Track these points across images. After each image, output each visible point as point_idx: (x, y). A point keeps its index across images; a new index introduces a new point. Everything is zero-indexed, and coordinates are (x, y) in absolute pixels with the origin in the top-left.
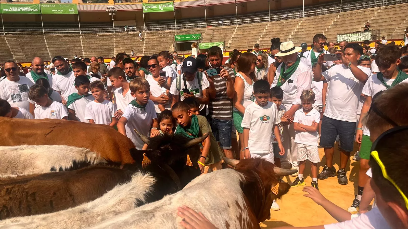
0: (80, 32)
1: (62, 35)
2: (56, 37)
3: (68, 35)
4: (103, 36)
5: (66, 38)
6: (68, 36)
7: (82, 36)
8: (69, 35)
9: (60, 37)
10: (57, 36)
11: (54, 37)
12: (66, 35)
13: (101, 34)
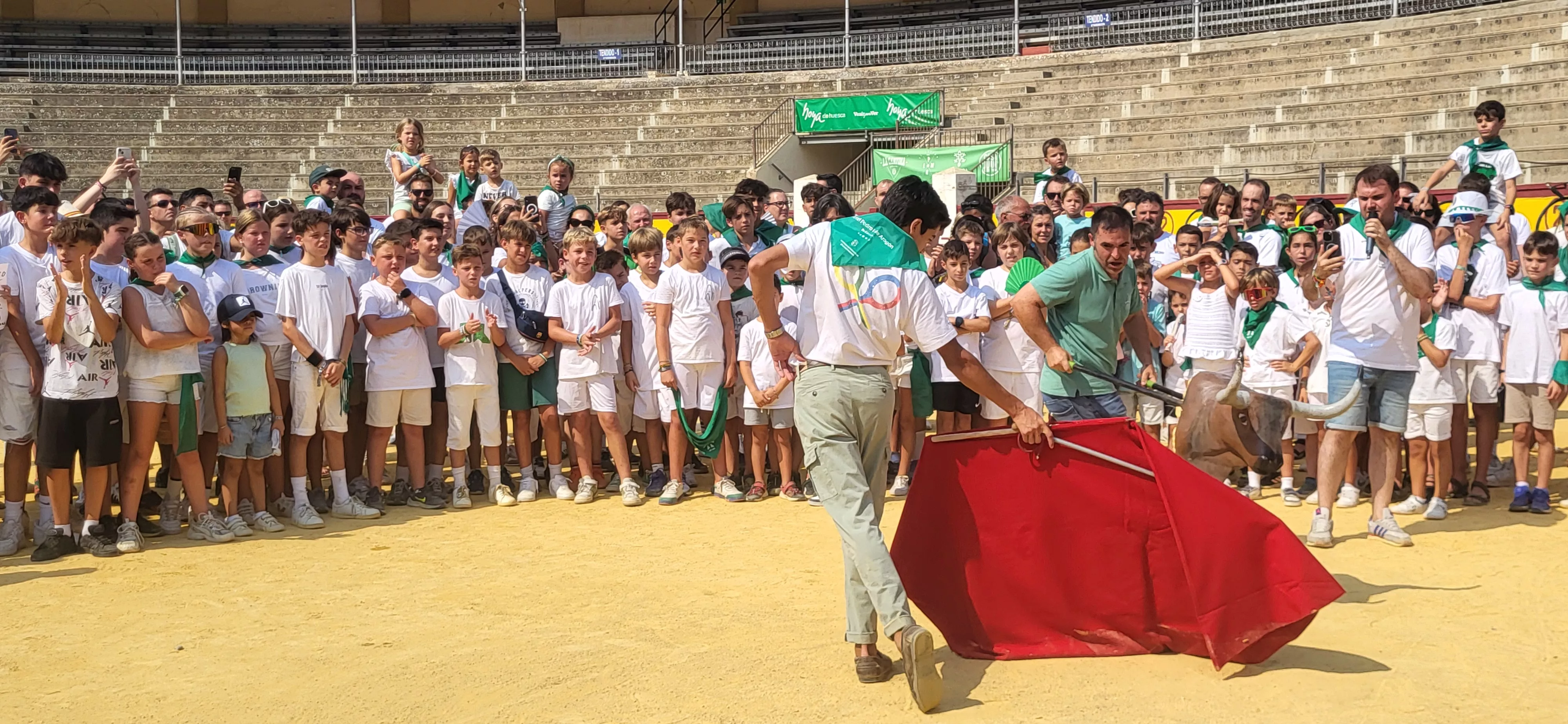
0: (350, 75)
1: (260, 91)
2: (227, 99)
3: (289, 92)
4: (454, 97)
5: (277, 104)
6: (288, 95)
7: (356, 98)
8: (296, 88)
9: (249, 98)
10: (240, 92)
11: (219, 98)
12: (283, 87)
13: (453, 88)
